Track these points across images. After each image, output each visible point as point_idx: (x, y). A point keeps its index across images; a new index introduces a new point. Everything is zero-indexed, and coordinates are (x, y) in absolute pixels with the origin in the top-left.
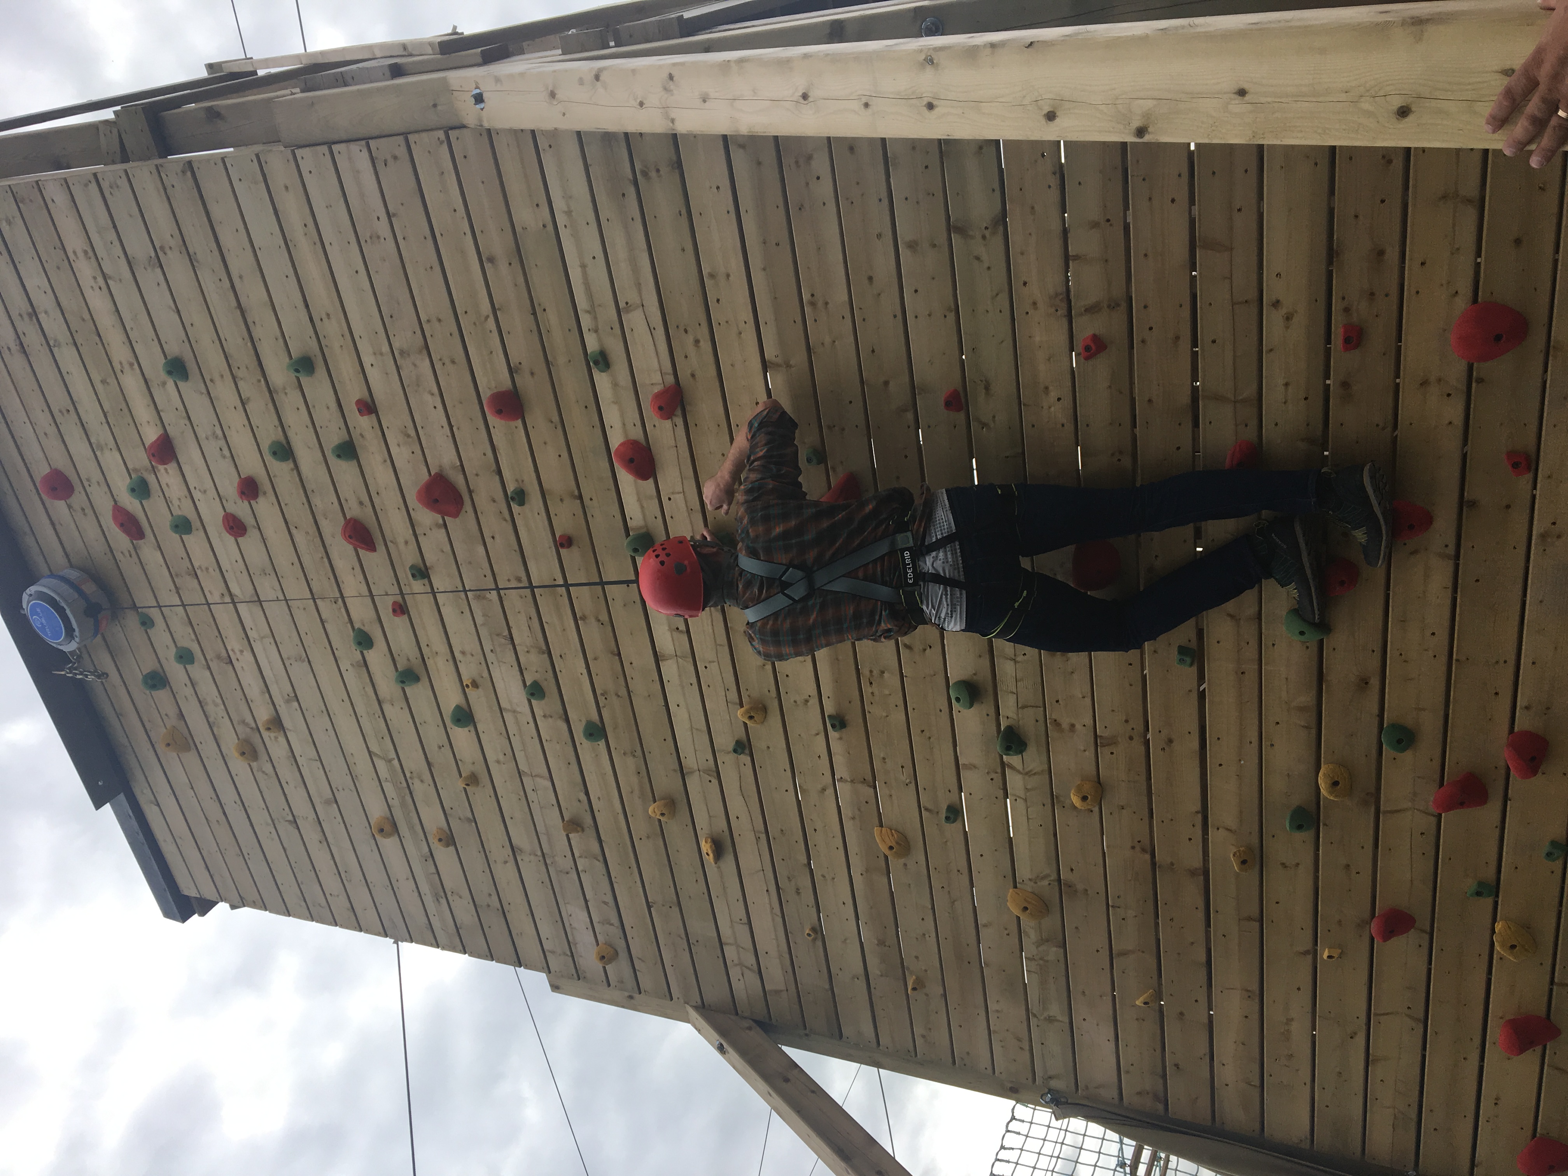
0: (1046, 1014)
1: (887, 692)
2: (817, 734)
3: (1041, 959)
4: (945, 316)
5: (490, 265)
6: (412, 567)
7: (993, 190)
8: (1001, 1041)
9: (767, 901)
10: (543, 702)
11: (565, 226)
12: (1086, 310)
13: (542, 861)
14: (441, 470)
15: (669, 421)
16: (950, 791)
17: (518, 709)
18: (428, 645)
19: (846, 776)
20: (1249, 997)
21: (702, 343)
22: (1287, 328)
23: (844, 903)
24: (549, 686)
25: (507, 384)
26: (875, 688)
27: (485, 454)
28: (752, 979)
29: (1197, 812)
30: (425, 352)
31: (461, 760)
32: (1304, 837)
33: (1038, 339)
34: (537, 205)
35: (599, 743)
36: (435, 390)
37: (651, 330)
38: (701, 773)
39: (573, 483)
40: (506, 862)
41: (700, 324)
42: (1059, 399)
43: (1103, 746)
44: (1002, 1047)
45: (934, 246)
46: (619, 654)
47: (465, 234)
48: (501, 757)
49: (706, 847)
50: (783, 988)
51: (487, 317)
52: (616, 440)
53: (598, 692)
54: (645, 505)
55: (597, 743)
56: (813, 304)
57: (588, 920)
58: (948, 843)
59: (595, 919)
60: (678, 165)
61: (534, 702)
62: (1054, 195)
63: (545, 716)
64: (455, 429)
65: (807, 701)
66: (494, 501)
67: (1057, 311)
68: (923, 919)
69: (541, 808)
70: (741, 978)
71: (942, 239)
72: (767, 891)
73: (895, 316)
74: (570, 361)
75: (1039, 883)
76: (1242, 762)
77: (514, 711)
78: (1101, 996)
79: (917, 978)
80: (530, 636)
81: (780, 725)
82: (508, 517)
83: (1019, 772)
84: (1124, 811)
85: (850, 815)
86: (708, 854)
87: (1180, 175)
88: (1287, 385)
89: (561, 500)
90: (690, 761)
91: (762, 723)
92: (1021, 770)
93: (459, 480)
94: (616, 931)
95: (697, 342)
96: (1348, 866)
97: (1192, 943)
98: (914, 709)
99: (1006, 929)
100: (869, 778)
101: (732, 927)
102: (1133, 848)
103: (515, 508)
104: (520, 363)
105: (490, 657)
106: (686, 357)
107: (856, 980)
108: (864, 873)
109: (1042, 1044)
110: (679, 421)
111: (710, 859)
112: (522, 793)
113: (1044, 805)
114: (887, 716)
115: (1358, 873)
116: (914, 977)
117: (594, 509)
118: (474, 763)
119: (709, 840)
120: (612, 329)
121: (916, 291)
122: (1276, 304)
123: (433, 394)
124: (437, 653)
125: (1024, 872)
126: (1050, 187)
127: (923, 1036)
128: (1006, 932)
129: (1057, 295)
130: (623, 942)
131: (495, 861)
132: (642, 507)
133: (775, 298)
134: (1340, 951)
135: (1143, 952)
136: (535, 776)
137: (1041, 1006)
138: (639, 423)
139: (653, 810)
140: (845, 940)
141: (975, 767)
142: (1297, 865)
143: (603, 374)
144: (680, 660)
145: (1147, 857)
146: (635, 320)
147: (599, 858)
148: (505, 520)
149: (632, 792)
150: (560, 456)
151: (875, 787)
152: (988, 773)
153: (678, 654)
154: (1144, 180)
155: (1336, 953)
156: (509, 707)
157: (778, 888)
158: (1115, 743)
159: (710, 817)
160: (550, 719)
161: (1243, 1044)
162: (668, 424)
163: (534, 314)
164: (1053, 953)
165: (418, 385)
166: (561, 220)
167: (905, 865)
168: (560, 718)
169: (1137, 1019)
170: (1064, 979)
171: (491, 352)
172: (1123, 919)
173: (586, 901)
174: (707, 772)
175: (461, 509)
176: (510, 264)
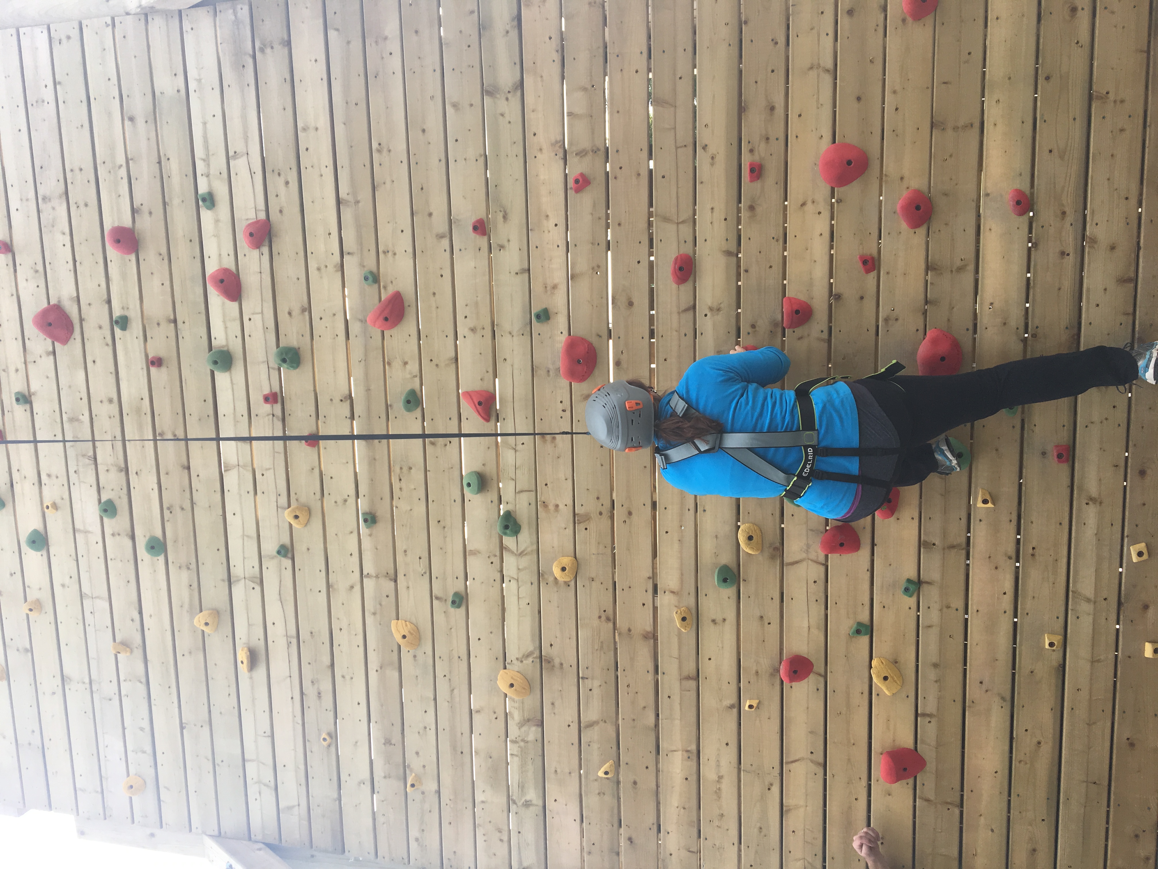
0: (523, 800)
1: (413, 487)
2: (352, 532)
3: (523, 740)
4: (477, 160)
5: (130, 123)
6: (17, 393)
7: (515, 64)
8: (484, 835)
9: (291, 710)
10: (114, 520)
11: (195, 91)
12: (576, 154)
13: (89, 690)
14: (59, 301)
15: (258, 250)
16: (457, 578)
17: (90, 529)
18: (18, 470)
19: (373, 572)
20: (689, 758)
21: (290, 185)
22: (712, 164)
23: (359, 704)
24: (122, 505)
25: (127, 222)
26: (403, 484)
27: (99, 285)
28: (269, 796)
29: (649, 578)
30: (64, 197)
31: (29, 587)
32: (729, 592)
33: (542, 177)
34: (175, 75)
35: (159, 558)
36: (67, 231)
37: (252, 173)
38: (247, 580)
39: (170, 309)
40: (54, 693)
41: (290, 169)
42: (556, 225)
43: (578, 523)
44: (485, 841)
45: (471, 105)
46: (189, 468)
47: (114, 98)
48: (67, 581)
49: (242, 655)
50: (297, 803)
51: (121, 166)
52: (211, 268)
53: (165, 507)
54: (229, 324)
55: (156, 558)
56: (379, 151)
57: (123, 749)
58: (452, 630)
59: (130, 748)
60: (288, 43)
61: (105, 519)
62: (556, 68)
63: (113, 535)
64: (78, 264)
65: (345, 501)
66: (100, 327)
67: (556, 155)
68: (426, 712)
69: (96, 631)
70: (258, 798)
71: (477, 101)
72: (292, 698)
73: (440, 160)
74: (183, 201)
75: (524, 662)
76: (683, 528)
77: (86, 532)
78: (570, 773)
79: (416, 775)
80: (112, 454)
81: (321, 527)
82: (110, 342)
83: (513, 552)
84: (594, 583)
85: (372, 610)
86: (242, 662)
87: (641, 53)
88: (712, 209)
89: (158, 324)
90: (237, 571)
91: (306, 525)
92: (515, 552)
93: (72, 311)
94: (147, 759)
95: (287, 183)
96: (762, 617)
97: (645, 707)
98: (433, 501)
99: (495, 713)
100: (392, 572)
101: (256, 741)
102: (600, 617)
103: (117, 330)
104: (142, 205)
105: (73, 477)
106: (277, 196)
107: (362, 785)
108: (379, 669)
109: (519, 832)
110: (265, 250)
111: (243, 668)
112: (81, 617)
113: (532, 584)
114: (411, 510)
115: (769, 624)
116: (413, 774)
117: (185, 331)
118: (40, 589)
119: (246, 649)
120: (220, 173)
121: (457, 140)
122: (705, 147)
123: (64, 234)
124: (25, 477)
125: (513, 653)
126: (554, 61)
127: (417, 840)
128: (495, 716)
129: (557, 142)
130: (153, 771)
131: (44, 693)
132: (226, 328)
133: (351, 147)
134: (757, 701)
135: (605, 722)
136: (95, 598)
137: (520, 790)
138: (232, 253)
139: (199, 620)
140: (356, 742)
141: (479, 553)
142: (724, 620)
143: (209, 212)
144: (240, 468)
145: (611, 625)
146: (239, 165)
147: (142, 681)
148: (107, 345)
149: (182, 606)
150: (163, 284)
151: (396, 581)
152: (489, 557)
153: (241, 463)
154: (618, 56)
155: (755, 703)
156: (82, 528)
157: (302, 693)
158: (588, 519)
159: (249, 625)
160: (117, 536)
161: (684, 808)
162: (256, 253)
163: (159, 163)
164: (533, 733)
165: (53, 226)
166: (192, 86)
167: (415, 656)
168: (127, 535)
169: (599, 794)
170: (540, 758)
171: (119, 196)
172: (591, 690)
173: (124, 728)
174: (252, 579)
175: (70, 338)
176: (146, 122)
